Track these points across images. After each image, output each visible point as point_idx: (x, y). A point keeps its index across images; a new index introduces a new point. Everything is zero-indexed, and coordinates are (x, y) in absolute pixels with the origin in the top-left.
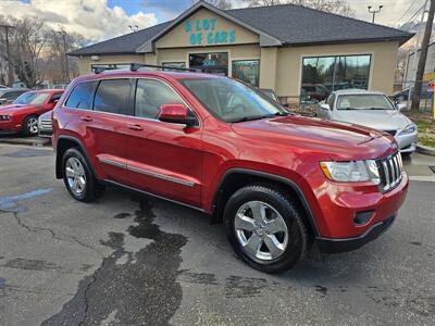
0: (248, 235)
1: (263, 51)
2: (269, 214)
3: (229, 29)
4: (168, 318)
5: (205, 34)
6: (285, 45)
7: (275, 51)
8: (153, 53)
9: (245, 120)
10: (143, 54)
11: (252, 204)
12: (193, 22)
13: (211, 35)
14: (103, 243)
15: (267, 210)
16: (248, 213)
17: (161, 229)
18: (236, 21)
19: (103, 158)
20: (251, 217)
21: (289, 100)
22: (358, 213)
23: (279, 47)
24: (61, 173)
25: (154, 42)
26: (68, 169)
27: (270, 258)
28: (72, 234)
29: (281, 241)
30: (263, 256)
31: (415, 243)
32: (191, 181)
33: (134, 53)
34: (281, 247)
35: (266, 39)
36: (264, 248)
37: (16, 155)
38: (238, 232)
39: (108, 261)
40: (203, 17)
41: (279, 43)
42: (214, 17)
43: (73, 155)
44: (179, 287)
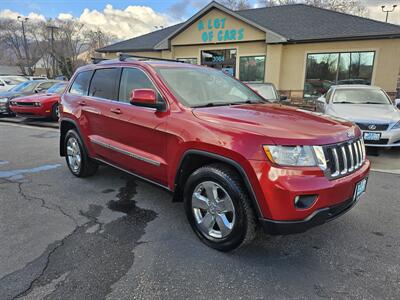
0: (203, 213)
1: (269, 46)
2: (221, 194)
3: (236, 26)
4: (112, 283)
5: (216, 32)
6: (290, 42)
7: (281, 46)
8: (169, 49)
10: (160, 51)
11: (207, 184)
12: (205, 21)
13: (221, 32)
14: (82, 213)
15: (219, 191)
16: (203, 193)
17: (137, 205)
18: (247, 21)
20: (206, 196)
22: (301, 197)
23: (284, 44)
24: (63, 152)
25: (170, 39)
26: (69, 148)
27: (220, 236)
28: (60, 204)
29: (230, 221)
30: (214, 234)
31: (378, 234)
32: (158, 160)
33: (152, 50)
34: (230, 226)
35: (272, 36)
36: (216, 227)
38: (195, 210)
39: (80, 230)
40: (214, 16)
41: (284, 40)
42: (224, 16)
43: (71, 135)
44: (132, 256)
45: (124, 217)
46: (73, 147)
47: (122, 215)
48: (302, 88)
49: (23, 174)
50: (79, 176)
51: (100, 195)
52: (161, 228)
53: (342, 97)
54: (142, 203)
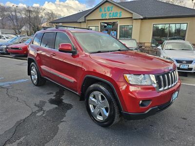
0: (94, 107)
1: (134, 20)
2: (103, 98)
3: (119, 11)
4: (46, 143)
5: (108, 13)
6: (145, 19)
7: (140, 20)
8: (85, 22)
9: (99, 52)
10: (81, 22)
11: (96, 93)
12: (102, 8)
13: (110, 13)
14: (36, 105)
15: (102, 96)
16: (94, 97)
17: (64, 101)
18: (122, 7)
19: (43, 67)
20: (95, 99)
21: (146, 44)
23: (142, 19)
24: (29, 74)
25: (85, 17)
26: (32, 71)
27: (102, 119)
28: (25, 100)
29: (107, 112)
30: (100, 118)
31: (184, 119)
32: (72, 80)
33: (77, 22)
34: (107, 114)
35: (136, 15)
36: (100, 115)
37: (21, 65)
38: (91, 106)
39: (33, 114)
40: (107, 5)
41: (142, 17)
42: (112, 5)
43: (33, 65)
44: (58, 128)
45: (56, 108)
46: (33, 71)
47: (55, 106)
48: (151, 41)
49: (10, 84)
50: (36, 85)
51: (46, 96)
52: (74, 113)
53: (170, 47)
54: (66, 100)
